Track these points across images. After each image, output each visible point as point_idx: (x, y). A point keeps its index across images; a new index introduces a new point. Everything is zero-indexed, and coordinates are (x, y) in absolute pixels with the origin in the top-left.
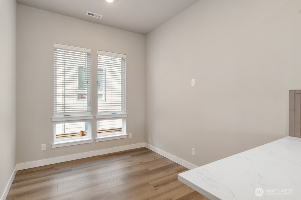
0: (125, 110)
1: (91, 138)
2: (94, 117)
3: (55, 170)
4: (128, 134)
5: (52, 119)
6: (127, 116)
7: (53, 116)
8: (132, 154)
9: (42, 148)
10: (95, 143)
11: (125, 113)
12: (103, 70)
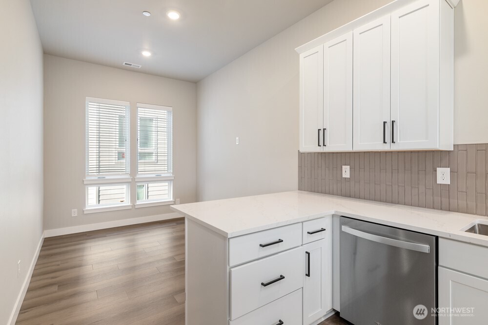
0: (172, 172)
1: (129, 204)
2: (133, 179)
3: (88, 236)
4: (175, 200)
5: (83, 181)
6: (173, 179)
7: (85, 178)
8: (179, 222)
9: (73, 213)
10: (134, 210)
11: (172, 175)
12: (154, 119)
